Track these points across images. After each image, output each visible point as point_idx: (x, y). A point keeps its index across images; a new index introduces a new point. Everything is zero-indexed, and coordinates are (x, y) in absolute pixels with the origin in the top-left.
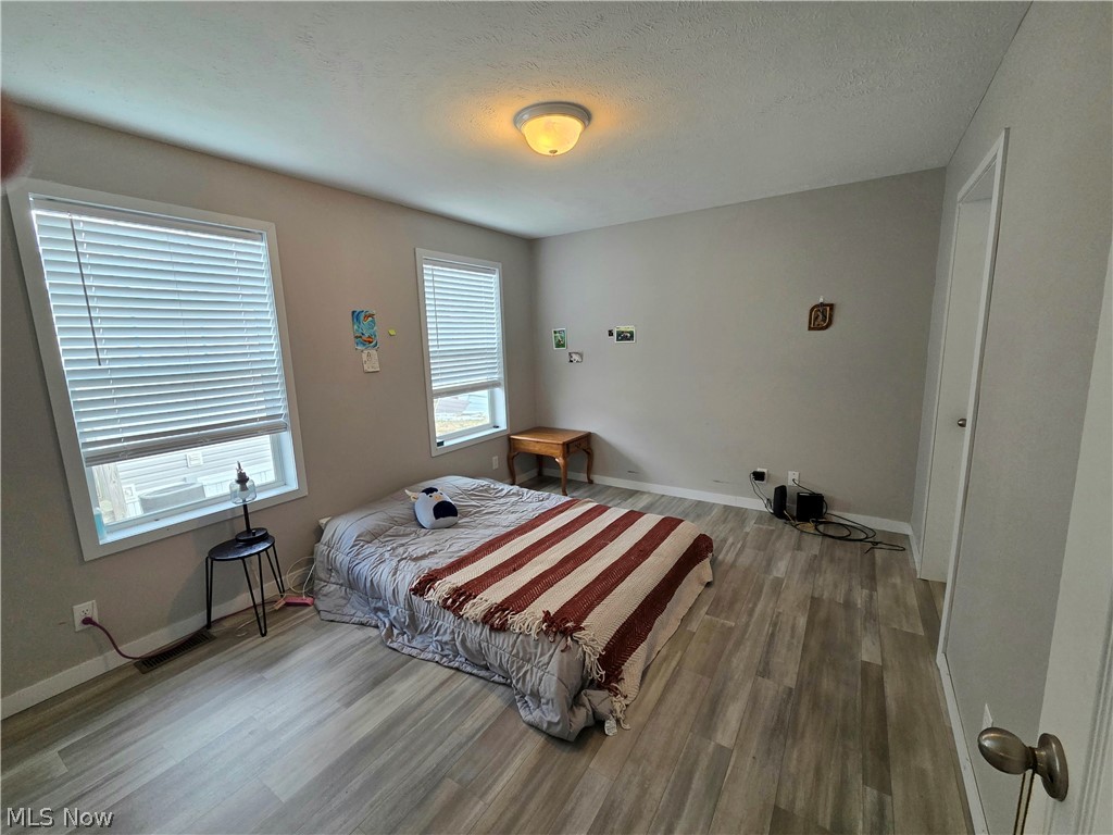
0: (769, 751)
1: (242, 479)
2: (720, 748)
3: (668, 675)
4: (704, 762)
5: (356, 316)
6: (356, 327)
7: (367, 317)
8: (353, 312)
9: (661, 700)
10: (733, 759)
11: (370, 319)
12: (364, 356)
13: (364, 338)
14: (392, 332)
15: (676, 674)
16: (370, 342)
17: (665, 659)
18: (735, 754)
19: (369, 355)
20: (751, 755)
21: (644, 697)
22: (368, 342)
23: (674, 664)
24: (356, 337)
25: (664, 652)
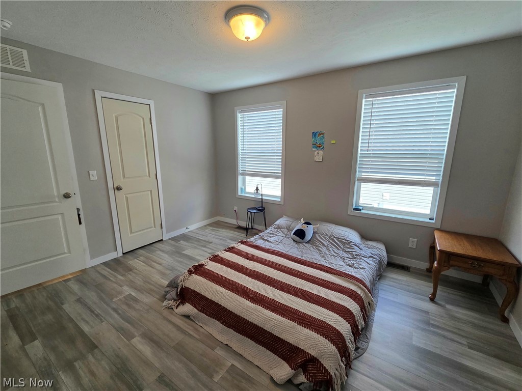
0: (118, 356)
1: (257, 189)
2: (133, 337)
3: (184, 328)
4: (132, 329)
5: (314, 134)
6: (313, 139)
7: (320, 134)
8: (313, 133)
9: (170, 322)
10: (125, 340)
11: (322, 135)
12: (316, 153)
13: (317, 145)
14: (333, 142)
15: (184, 332)
16: (320, 147)
17: (196, 329)
18: (127, 342)
19: (318, 153)
20: (121, 348)
21: (174, 315)
22: (319, 147)
23: (191, 333)
24: (313, 144)
25: (201, 330)
